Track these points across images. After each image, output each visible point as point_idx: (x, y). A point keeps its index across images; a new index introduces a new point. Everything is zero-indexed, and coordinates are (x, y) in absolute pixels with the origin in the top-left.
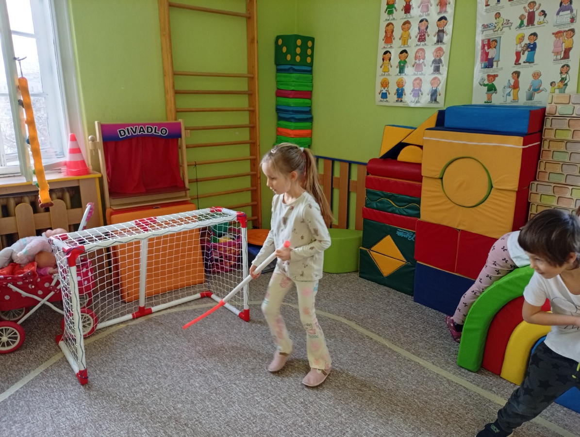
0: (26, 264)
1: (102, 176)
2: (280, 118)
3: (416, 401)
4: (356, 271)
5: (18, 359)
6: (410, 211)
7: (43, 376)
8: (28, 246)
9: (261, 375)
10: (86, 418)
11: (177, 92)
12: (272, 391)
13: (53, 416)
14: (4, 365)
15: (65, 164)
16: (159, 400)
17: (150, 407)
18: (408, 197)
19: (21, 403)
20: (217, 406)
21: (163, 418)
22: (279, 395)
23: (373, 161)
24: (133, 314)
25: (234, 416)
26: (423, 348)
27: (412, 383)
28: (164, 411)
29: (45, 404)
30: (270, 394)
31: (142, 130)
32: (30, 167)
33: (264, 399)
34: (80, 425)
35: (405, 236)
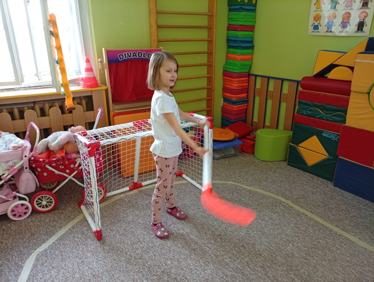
0: (58, 151)
1: (107, 88)
2: (229, 47)
3: (353, 271)
4: (285, 160)
5: (54, 218)
6: (336, 118)
7: (71, 231)
8: (59, 138)
9: (227, 240)
10: (103, 268)
11: (159, 27)
12: (237, 255)
13: (79, 265)
14: (45, 222)
15: (82, 79)
16: (153, 256)
17: (148, 262)
18: (336, 107)
19: (57, 252)
20: (196, 265)
21: (158, 272)
22: (243, 259)
23: (305, 79)
24: (129, 187)
25: (210, 275)
26: (348, 225)
27: (346, 255)
28: (158, 266)
29: (73, 255)
30: (236, 257)
31: (135, 55)
32: (59, 81)
33: (232, 261)
34: (98, 274)
35: (329, 137)
